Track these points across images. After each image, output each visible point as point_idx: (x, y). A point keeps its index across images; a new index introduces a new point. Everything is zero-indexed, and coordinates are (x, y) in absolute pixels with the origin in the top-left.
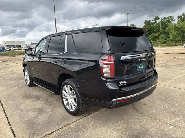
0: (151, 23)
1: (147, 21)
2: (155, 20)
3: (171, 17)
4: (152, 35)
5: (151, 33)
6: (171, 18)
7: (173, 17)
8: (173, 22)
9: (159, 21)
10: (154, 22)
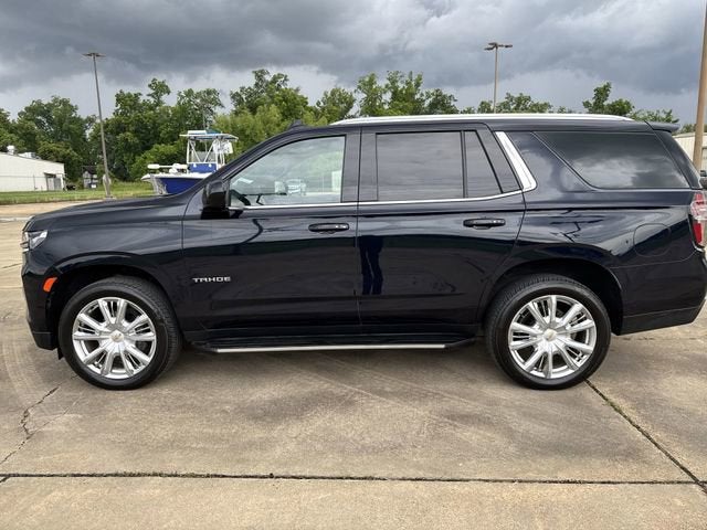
0: (144, 103)
1: (125, 92)
2: (156, 93)
3: (209, 92)
4: (154, 149)
5: (148, 141)
6: (210, 97)
7: (214, 92)
8: (218, 110)
9: (170, 101)
10: (152, 100)
